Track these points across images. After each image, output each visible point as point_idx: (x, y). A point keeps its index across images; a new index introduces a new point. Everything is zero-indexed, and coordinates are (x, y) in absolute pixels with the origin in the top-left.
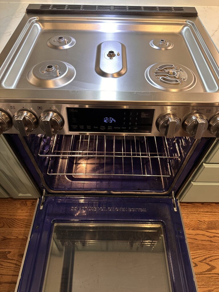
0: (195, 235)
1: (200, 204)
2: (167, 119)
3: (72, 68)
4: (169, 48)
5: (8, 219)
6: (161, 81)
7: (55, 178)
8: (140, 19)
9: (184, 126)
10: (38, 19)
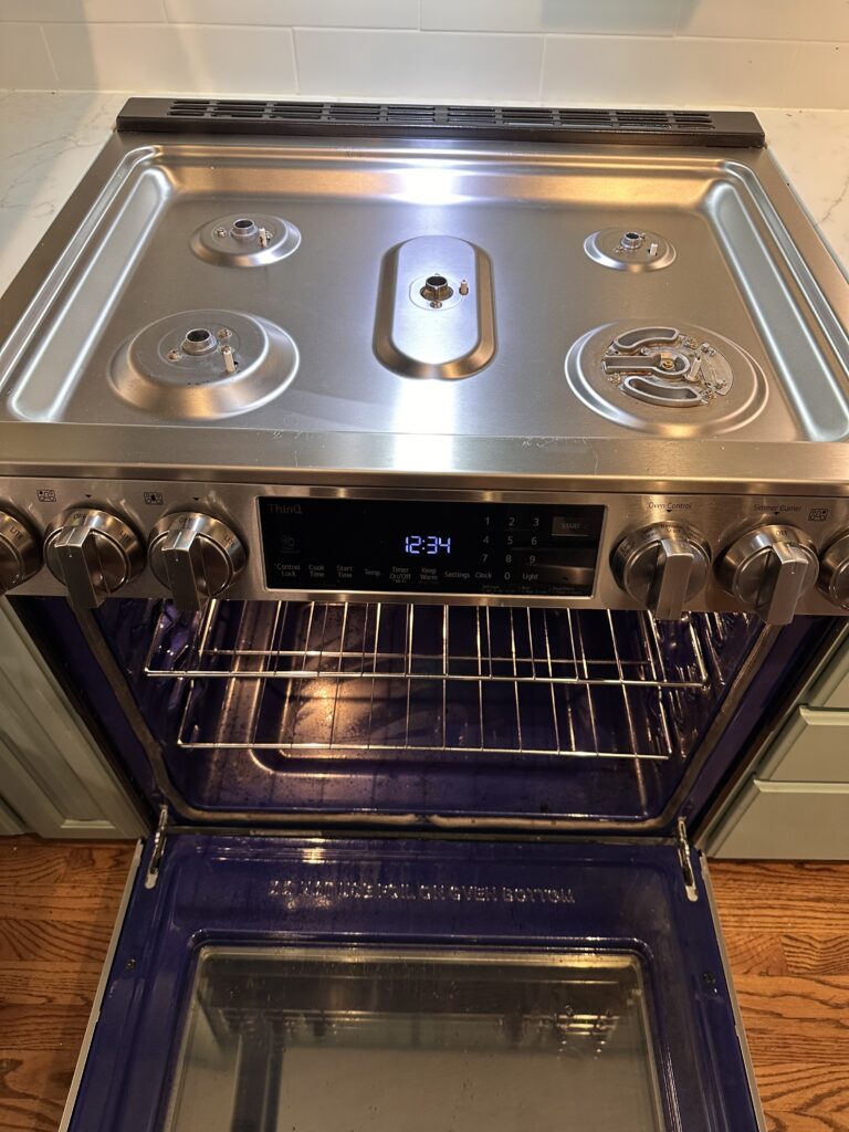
0: (774, 996)
1: (790, 866)
2: (657, 544)
3: (285, 337)
4: (660, 264)
5: (15, 920)
6: (628, 392)
7: (210, 761)
8: (547, 156)
9: (721, 570)
10: (160, 154)
